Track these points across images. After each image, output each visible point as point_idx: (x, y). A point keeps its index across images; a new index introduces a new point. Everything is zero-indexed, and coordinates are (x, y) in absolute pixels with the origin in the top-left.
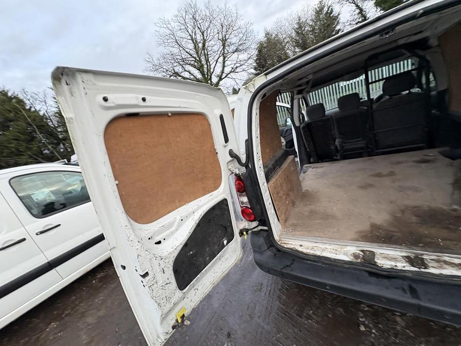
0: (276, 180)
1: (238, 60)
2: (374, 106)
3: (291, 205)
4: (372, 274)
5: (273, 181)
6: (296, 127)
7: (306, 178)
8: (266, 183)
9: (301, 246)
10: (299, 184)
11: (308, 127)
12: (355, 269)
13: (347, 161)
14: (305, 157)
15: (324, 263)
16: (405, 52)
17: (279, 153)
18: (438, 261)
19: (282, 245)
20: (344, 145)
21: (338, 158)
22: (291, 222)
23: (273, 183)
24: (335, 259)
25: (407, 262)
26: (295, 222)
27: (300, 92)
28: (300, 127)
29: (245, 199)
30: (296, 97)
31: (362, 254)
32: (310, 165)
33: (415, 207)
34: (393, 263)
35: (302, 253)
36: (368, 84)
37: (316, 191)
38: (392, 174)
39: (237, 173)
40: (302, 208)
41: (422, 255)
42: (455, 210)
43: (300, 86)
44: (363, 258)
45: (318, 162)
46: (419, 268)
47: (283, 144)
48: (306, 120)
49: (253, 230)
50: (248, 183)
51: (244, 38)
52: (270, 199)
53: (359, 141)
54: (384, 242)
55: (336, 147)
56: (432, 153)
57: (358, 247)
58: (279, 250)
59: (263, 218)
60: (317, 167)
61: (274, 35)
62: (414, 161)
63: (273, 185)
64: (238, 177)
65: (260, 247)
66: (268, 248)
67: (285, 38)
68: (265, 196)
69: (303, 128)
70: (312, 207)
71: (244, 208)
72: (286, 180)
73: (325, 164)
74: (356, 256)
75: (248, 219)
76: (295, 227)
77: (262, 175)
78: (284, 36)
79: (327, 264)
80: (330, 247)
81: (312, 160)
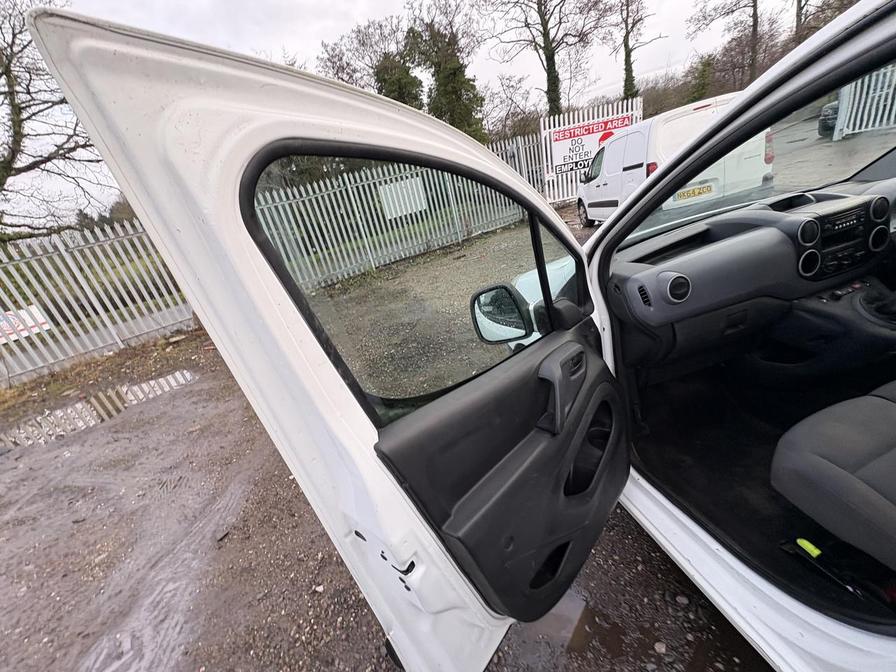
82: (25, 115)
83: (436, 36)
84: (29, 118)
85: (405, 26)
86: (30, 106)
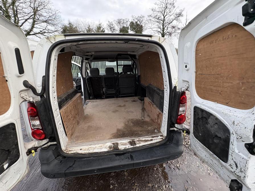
0: (67, 107)
1: (46, 28)
2: (119, 76)
3: (77, 124)
4: (117, 155)
5: (64, 108)
6: (83, 78)
7: (87, 108)
8: (58, 110)
9: (81, 149)
10: (83, 111)
11: (90, 79)
12: (110, 155)
13: (108, 99)
14: (87, 96)
15: (94, 157)
16: (130, 57)
17: (71, 91)
18: (139, 141)
19: (68, 152)
20: (107, 91)
21: (104, 97)
22: (75, 135)
23: (65, 109)
24: (100, 152)
25: (130, 144)
26: (78, 134)
27: (87, 59)
28: (85, 78)
29: (37, 123)
30: (84, 61)
31: (113, 145)
32: (89, 100)
33: (132, 119)
34: (125, 146)
35: (81, 154)
36: (117, 65)
37: (92, 115)
38: (124, 106)
39: (31, 100)
40: (83, 125)
41: (134, 139)
42: (143, 119)
43: (87, 56)
44: (114, 147)
45: (94, 99)
46: (134, 146)
47: (74, 86)
48: (89, 75)
49: (42, 147)
50: (41, 109)
51: (53, 17)
52: (61, 121)
53: (113, 90)
54: (122, 137)
55: (103, 92)
56: (136, 98)
57: (111, 142)
58: (65, 157)
59: (53, 136)
60: (93, 102)
61: (75, 27)
62: (131, 101)
63: (64, 111)
64: (31, 104)
65: (48, 160)
66: (56, 158)
67: (81, 31)
68: (57, 118)
69: (88, 79)
70: (89, 124)
71: (35, 129)
72: (75, 108)
73: (98, 100)
74: (110, 147)
75: (39, 138)
76: (78, 138)
77: (55, 104)
78: (81, 30)
79: (96, 157)
80: (98, 146)
81: (91, 98)
82: (36, 23)
83: (138, 25)
84: (36, 24)
85: (130, 21)
86: (37, 21)
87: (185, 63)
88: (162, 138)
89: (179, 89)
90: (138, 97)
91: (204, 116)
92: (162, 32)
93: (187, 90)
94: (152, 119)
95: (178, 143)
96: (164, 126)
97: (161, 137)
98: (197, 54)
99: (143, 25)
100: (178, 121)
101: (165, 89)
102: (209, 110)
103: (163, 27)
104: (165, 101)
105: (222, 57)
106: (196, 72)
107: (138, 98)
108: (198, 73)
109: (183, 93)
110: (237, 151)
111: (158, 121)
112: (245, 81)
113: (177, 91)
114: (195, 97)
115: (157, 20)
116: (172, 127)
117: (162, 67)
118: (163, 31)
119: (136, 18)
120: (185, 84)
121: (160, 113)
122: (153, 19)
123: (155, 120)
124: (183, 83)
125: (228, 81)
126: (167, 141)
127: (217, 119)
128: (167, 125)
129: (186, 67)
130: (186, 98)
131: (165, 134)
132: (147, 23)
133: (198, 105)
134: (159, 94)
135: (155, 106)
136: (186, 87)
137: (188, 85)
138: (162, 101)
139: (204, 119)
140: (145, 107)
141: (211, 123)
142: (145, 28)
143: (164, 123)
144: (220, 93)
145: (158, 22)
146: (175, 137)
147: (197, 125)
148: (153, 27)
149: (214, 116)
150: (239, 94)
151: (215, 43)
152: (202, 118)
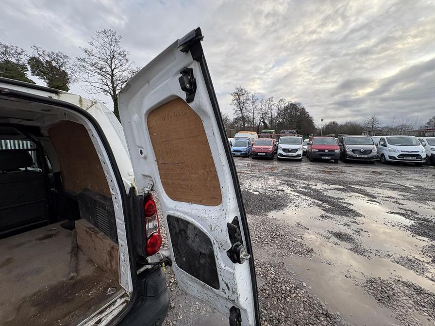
16: (19, 132)
38: (8, 262)
56: (55, 227)
62: (36, 240)
87: (139, 147)
88: (126, 301)
89: (140, 191)
90: (61, 223)
91: (182, 228)
92: (112, 92)
93: (152, 190)
94: (99, 267)
95: (157, 293)
96: (126, 271)
97: (123, 300)
98: (151, 133)
99: (69, 72)
100: (149, 249)
101: (112, 196)
102: (184, 216)
103: (113, 85)
104: (117, 220)
105: (179, 139)
106: (157, 161)
107: (61, 225)
108: (160, 162)
109: (148, 197)
110: (223, 266)
111: (112, 266)
112: (208, 170)
113: (138, 194)
114: (165, 201)
115: (99, 71)
116: (142, 266)
117: (99, 154)
118: (114, 91)
119: (46, 53)
120: (148, 180)
121: (113, 248)
122: (90, 68)
123: (106, 266)
124: (145, 179)
125: (194, 172)
126: (136, 300)
127: (195, 228)
128: (129, 267)
129: (141, 153)
130: (155, 205)
131: (130, 288)
132: (78, 70)
133: (171, 213)
134: (104, 208)
135: (102, 233)
136: (150, 186)
137: (151, 183)
138: (113, 221)
139: (183, 233)
140: (79, 244)
141: (191, 235)
142: (74, 78)
143: (125, 265)
144: (191, 190)
145: (100, 74)
146: (150, 282)
147: (177, 245)
148: (91, 79)
149: (192, 225)
150: (207, 186)
151: (168, 119)
152: (180, 231)
